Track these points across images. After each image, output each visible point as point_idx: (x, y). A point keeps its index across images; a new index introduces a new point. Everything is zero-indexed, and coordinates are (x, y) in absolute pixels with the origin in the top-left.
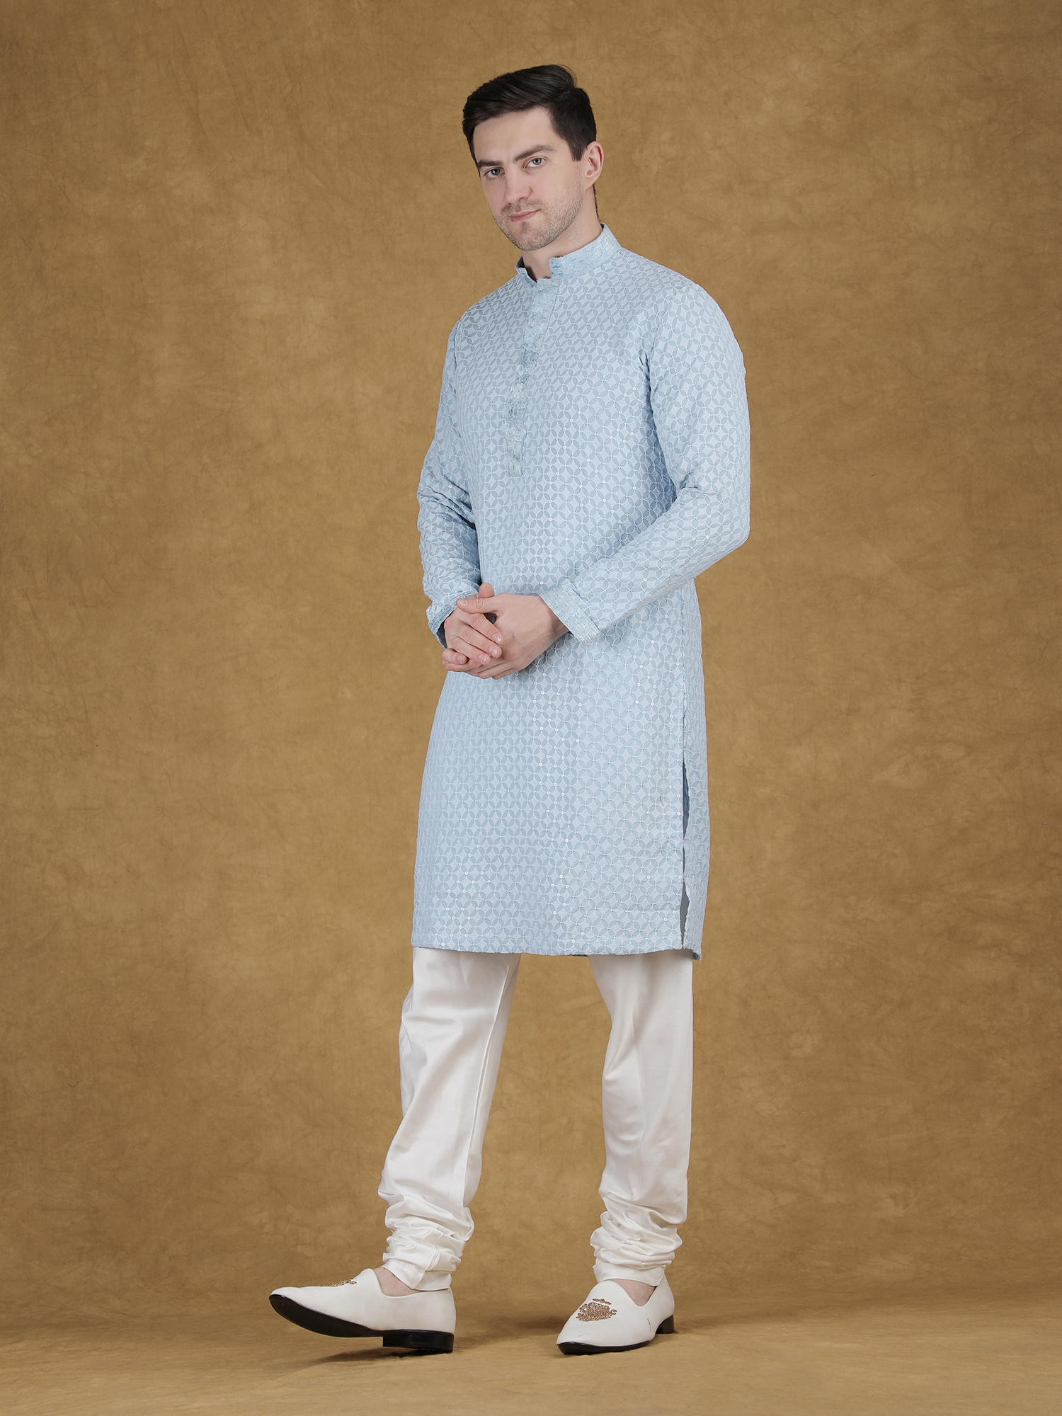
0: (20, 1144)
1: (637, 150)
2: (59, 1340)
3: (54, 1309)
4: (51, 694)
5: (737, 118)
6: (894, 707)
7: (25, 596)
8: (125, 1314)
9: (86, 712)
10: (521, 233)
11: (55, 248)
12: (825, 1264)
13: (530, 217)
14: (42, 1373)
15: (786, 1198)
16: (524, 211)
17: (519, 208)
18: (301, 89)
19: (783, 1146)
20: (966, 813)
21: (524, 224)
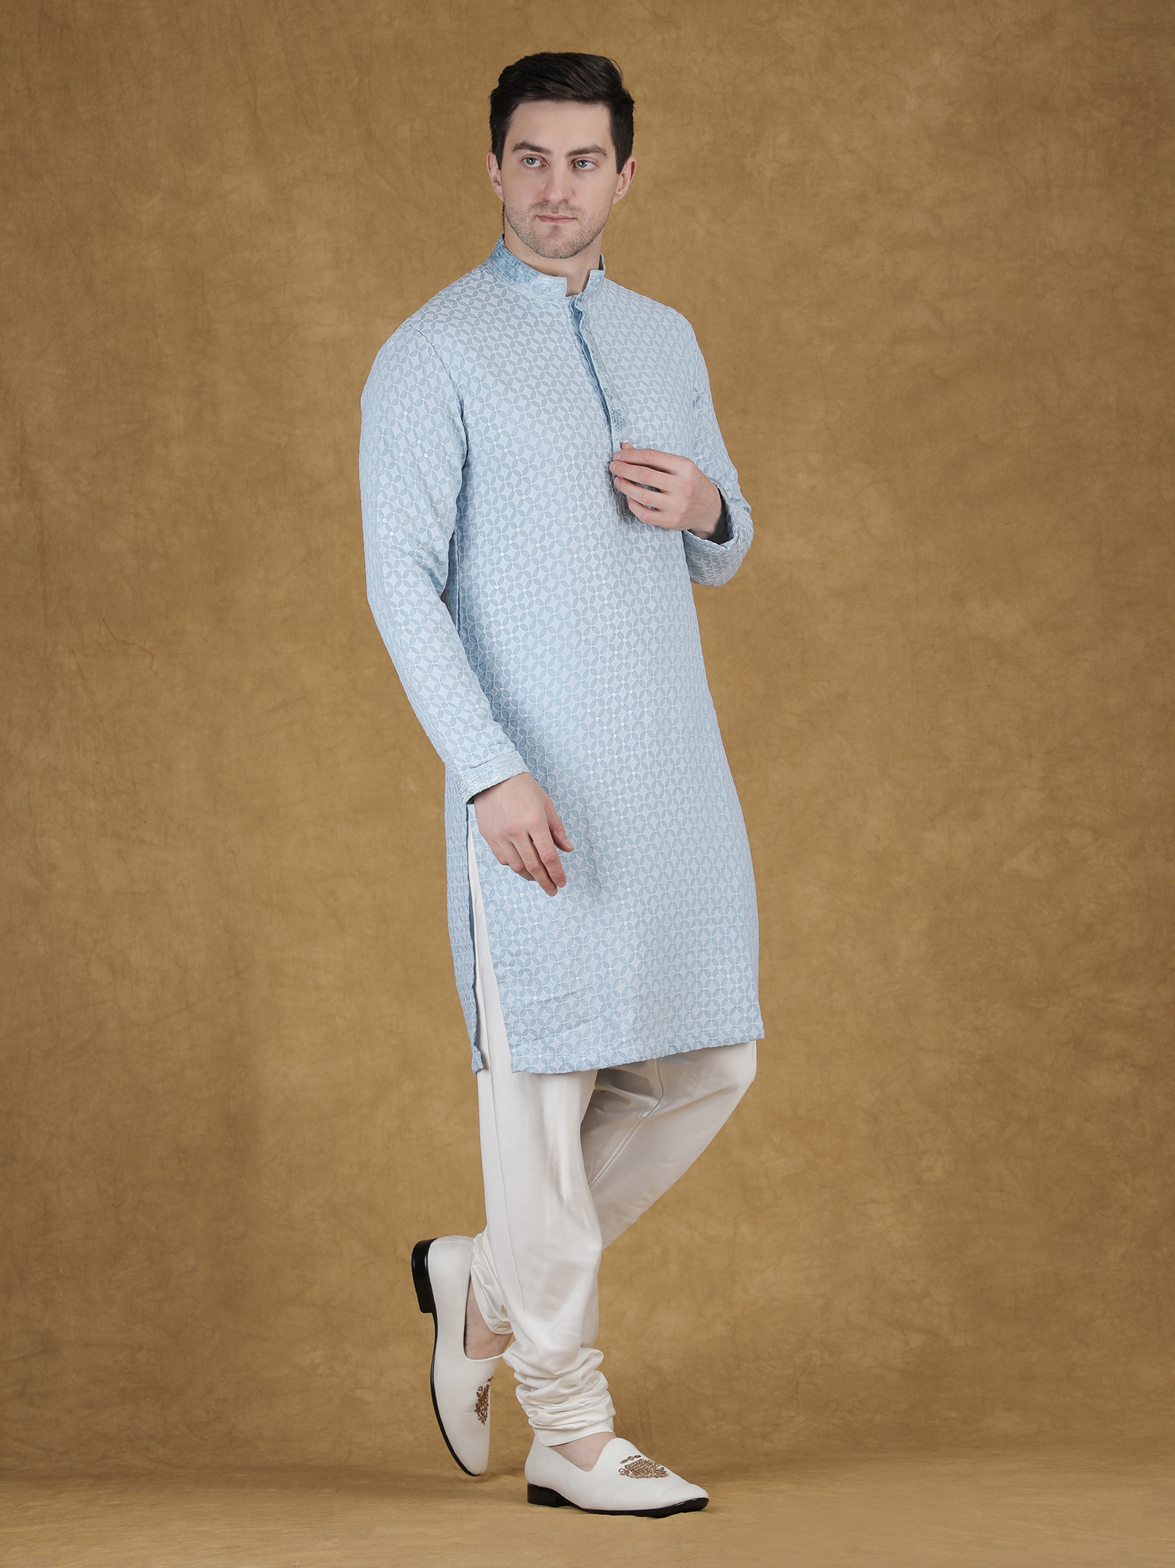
0: (61, 1271)
1: (749, 154)
2: (100, 1492)
3: (96, 1458)
4: (98, 763)
5: (873, 118)
6: (1025, 787)
7: (72, 652)
8: (168, 1464)
9: (134, 784)
10: (549, 237)
11: (106, 259)
12: (953, 1414)
13: (566, 222)
14: (84, 1529)
15: (917, 1340)
16: (561, 213)
17: (556, 209)
18: (369, 82)
19: (914, 1281)
20: (1093, 906)
21: (556, 228)
